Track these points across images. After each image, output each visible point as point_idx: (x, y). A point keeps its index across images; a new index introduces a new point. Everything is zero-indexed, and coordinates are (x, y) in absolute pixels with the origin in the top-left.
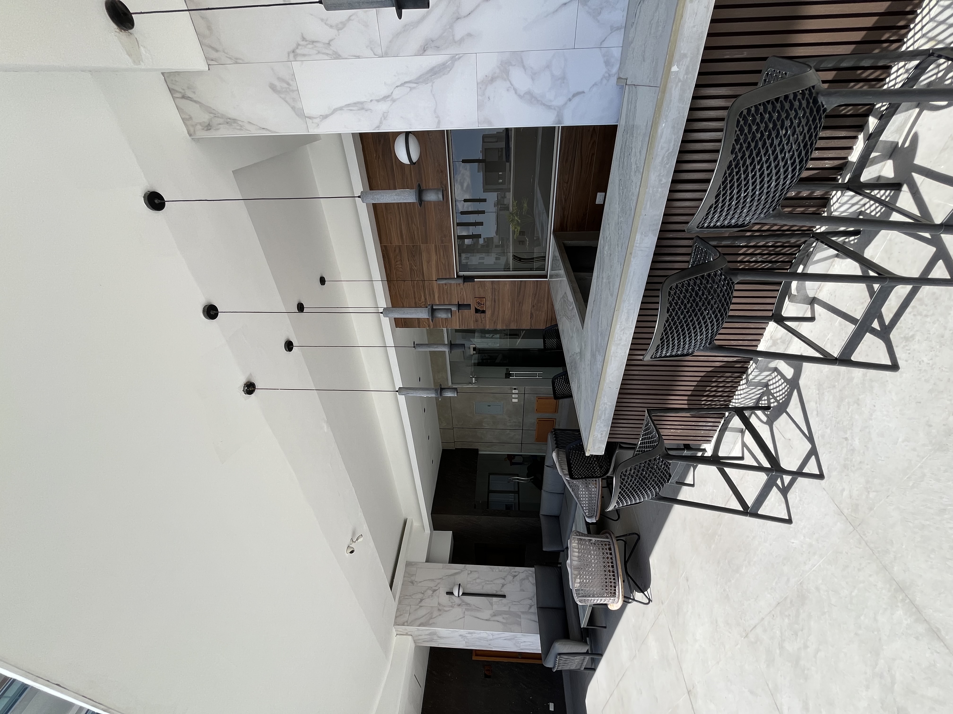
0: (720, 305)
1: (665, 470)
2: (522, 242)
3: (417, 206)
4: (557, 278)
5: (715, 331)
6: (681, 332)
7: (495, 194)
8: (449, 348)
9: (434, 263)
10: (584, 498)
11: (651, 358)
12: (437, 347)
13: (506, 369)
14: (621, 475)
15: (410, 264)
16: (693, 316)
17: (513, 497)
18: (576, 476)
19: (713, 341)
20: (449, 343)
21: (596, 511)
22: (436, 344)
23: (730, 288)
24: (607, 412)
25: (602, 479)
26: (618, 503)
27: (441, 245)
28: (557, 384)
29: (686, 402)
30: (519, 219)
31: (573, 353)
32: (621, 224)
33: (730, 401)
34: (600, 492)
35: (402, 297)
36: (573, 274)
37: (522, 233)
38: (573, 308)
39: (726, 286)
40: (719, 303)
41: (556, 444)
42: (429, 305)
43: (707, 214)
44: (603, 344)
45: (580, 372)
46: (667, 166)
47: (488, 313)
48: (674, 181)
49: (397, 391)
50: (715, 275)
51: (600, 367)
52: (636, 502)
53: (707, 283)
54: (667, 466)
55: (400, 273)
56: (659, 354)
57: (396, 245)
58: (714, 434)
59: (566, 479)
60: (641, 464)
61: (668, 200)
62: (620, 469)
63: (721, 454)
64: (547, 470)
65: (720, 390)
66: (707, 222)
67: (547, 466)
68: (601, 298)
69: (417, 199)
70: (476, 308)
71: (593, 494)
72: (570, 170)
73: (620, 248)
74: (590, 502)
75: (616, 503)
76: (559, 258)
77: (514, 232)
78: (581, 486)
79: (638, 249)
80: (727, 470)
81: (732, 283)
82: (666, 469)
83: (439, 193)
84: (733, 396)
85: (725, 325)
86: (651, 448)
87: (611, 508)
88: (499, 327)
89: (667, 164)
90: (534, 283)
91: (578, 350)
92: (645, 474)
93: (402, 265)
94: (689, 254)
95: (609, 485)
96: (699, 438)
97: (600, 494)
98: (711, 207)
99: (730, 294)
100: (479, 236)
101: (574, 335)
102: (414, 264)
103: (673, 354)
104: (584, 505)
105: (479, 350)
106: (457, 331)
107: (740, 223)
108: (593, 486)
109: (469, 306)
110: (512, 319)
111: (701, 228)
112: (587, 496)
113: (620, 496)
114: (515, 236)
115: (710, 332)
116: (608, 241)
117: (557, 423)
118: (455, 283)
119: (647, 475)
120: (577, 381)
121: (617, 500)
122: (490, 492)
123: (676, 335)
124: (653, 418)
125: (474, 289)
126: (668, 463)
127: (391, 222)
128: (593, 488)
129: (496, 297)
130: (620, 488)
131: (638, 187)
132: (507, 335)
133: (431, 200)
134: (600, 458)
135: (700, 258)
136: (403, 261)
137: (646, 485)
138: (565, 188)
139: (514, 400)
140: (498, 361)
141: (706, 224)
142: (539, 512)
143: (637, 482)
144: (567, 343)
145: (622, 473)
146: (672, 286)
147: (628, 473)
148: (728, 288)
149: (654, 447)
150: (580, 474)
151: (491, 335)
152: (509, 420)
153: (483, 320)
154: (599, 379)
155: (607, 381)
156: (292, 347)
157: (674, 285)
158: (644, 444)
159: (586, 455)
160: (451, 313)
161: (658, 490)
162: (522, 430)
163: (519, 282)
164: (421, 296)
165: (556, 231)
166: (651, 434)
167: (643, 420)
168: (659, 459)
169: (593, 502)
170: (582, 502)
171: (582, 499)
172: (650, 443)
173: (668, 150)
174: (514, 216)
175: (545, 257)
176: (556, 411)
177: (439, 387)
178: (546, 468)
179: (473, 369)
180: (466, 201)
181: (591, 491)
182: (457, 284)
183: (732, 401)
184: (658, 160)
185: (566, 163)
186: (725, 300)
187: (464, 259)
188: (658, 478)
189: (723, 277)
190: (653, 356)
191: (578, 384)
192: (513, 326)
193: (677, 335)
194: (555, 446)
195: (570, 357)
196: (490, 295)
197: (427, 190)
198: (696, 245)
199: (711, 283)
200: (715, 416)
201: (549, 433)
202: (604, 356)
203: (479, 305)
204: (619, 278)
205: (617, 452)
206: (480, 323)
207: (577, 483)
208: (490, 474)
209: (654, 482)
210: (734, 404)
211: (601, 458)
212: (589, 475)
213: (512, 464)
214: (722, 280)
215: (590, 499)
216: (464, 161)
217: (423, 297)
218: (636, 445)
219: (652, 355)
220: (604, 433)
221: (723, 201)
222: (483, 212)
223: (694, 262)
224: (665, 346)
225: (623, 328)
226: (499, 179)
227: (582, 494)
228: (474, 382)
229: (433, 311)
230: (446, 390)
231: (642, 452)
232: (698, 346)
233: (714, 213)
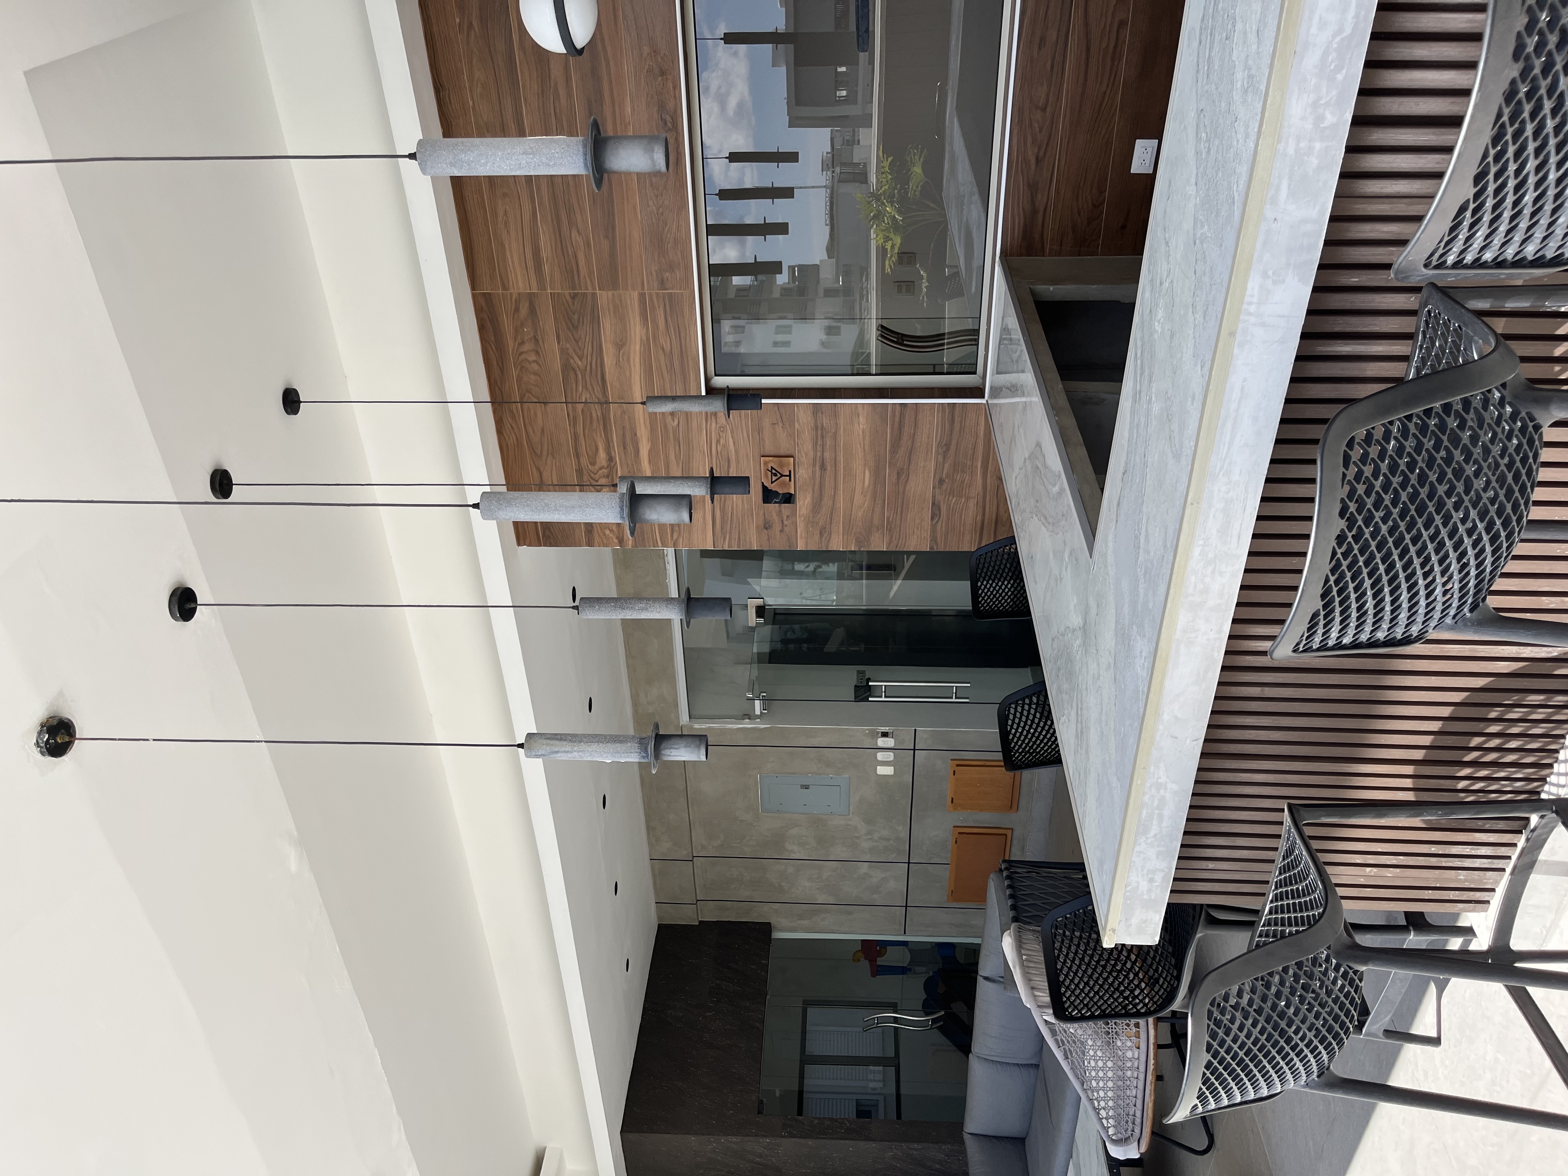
0: (1502, 493)
1: (1347, 996)
2: (907, 286)
3: (588, 187)
4: (1013, 397)
5: (1488, 570)
6: (1384, 574)
7: (825, 133)
8: (684, 611)
9: (635, 349)
10: (1102, 1079)
11: (1294, 651)
12: (642, 609)
13: (859, 672)
14: (1209, 1011)
15: (563, 351)
16: (1420, 525)
17: (879, 1077)
18: (1073, 1011)
19: (1484, 599)
20: (683, 595)
21: (1138, 1121)
22: (643, 599)
23: (1531, 442)
24: (1167, 812)
25: (1158, 1020)
26: (1201, 1097)
27: (657, 294)
28: (1013, 721)
29: (1408, 783)
30: (900, 212)
31: (1062, 628)
32: (1202, 243)
33: (1543, 780)
34: (1152, 1062)
35: (539, 452)
36: (1061, 386)
37: (906, 257)
38: (1062, 490)
39: (1517, 436)
40: (1497, 486)
41: (1014, 907)
42: (622, 478)
43: (1452, 229)
44: (1151, 605)
45: (1084, 687)
46: (1340, 77)
47: (803, 502)
48: (1359, 121)
49: (521, 746)
50: (1486, 402)
51: (1145, 674)
52: (1258, 1096)
53: (1462, 426)
54: (1353, 980)
55: (533, 377)
56: (1318, 638)
57: (519, 294)
58: (1497, 882)
59: (1043, 1018)
60: (1271, 974)
61: (1343, 175)
62: (1210, 990)
63: (1517, 944)
64: (985, 992)
65: (1513, 744)
66: (1454, 249)
67: (986, 978)
68: (1145, 465)
69: (589, 165)
70: (765, 488)
71: (1130, 1068)
72: (1052, 67)
73: (1199, 316)
74: (1119, 1093)
75: (1198, 1098)
76: (1017, 334)
77: (882, 252)
78: (1090, 1042)
79: (1252, 319)
80: (1537, 993)
81: (1534, 427)
82: (1349, 992)
83: (656, 148)
84: (1550, 766)
85: (1520, 549)
86: (1303, 924)
87: (1180, 1114)
88: (837, 544)
89: (1338, 69)
90: (944, 411)
91: (1076, 620)
92: (1285, 1005)
93: (537, 353)
94: (1409, 336)
95: (1178, 1040)
96: (1452, 895)
97: (1151, 1067)
98: (1462, 209)
99: (1531, 460)
100: (776, 267)
101: (1064, 572)
102: (574, 350)
103: (1360, 640)
104: (1102, 1104)
105: (775, 614)
106: (705, 554)
107: (1550, 254)
108: (1129, 1044)
109: (742, 482)
110: (876, 521)
111: (1437, 267)
112: (1110, 1074)
113: (1208, 1074)
114: (887, 263)
115: (1473, 572)
116: (1164, 291)
117: (1015, 842)
118: (701, 413)
119: (1292, 1010)
120: (1073, 713)
121: (1201, 1089)
122: (807, 1060)
123: (1368, 583)
124: (1308, 831)
125: (760, 430)
126: (1355, 972)
127: (506, 224)
128: (1130, 1048)
129: (827, 455)
130: (1208, 1051)
131: (1253, 137)
132: (861, 569)
133: (634, 169)
134: (1148, 953)
135: (1442, 348)
136: (541, 342)
137: (1288, 1041)
138: (1036, 125)
139: (882, 770)
140: (831, 647)
141: (1452, 257)
142: (959, 1125)
143: (1262, 1032)
144: (1045, 599)
145: (1212, 1004)
146: (1353, 438)
147: (1233, 1001)
148: (1525, 441)
149: (1312, 922)
150: (1086, 1005)
151: (812, 567)
152: (869, 833)
153: (785, 522)
154: (1142, 710)
155: (1166, 717)
156: (193, 606)
157: (1361, 433)
158: (1282, 912)
159: (1105, 946)
160: (690, 509)
161: (1325, 1057)
162: (909, 863)
163: (898, 407)
164: (597, 449)
165: (1011, 255)
166: (1301, 881)
167: (1279, 836)
168: (1328, 960)
169: (1128, 1092)
170: (1095, 1094)
171: (1094, 1083)
172: (1301, 911)
173: (1340, 31)
174: (883, 204)
175: (976, 332)
176: (1012, 803)
177: (650, 733)
178: (982, 985)
179: (755, 673)
180: (734, 157)
181: (1123, 1059)
182: (707, 413)
183: (1548, 779)
184: (1312, 59)
185: (1040, 49)
186: (1517, 477)
187: (729, 333)
188: (1324, 1018)
189: (1509, 409)
190: (1302, 645)
191: (1079, 725)
192: (879, 543)
193: (1371, 581)
194: (1011, 914)
195: (1053, 640)
196: (808, 446)
197: (620, 138)
198: (1429, 312)
199: (1471, 428)
200: (1501, 825)
201: (992, 876)
202: (1155, 639)
203: (774, 478)
204: (1198, 404)
205: (1198, 935)
206: (778, 533)
207: (1080, 1032)
208: (808, 1003)
209: (1314, 1032)
210: (1554, 790)
211: (1152, 954)
212: (1113, 1010)
213: (878, 971)
214: (1504, 418)
215: (1120, 1083)
216: (730, 38)
217: (602, 455)
218: (1256, 912)
219: (1298, 644)
220: (1159, 877)
221: (1497, 192)
222: (787, 193)
223: (1423, 361)
224: (1337, 614)
225: (1211, 555)
226: (838, 85)
227: (1094, 1069)
228: (758, 712)
229: (635, 501)
230: (673, 741)
231: (1274, 936)
232: (1437, 615)
233: (1472, 226)
